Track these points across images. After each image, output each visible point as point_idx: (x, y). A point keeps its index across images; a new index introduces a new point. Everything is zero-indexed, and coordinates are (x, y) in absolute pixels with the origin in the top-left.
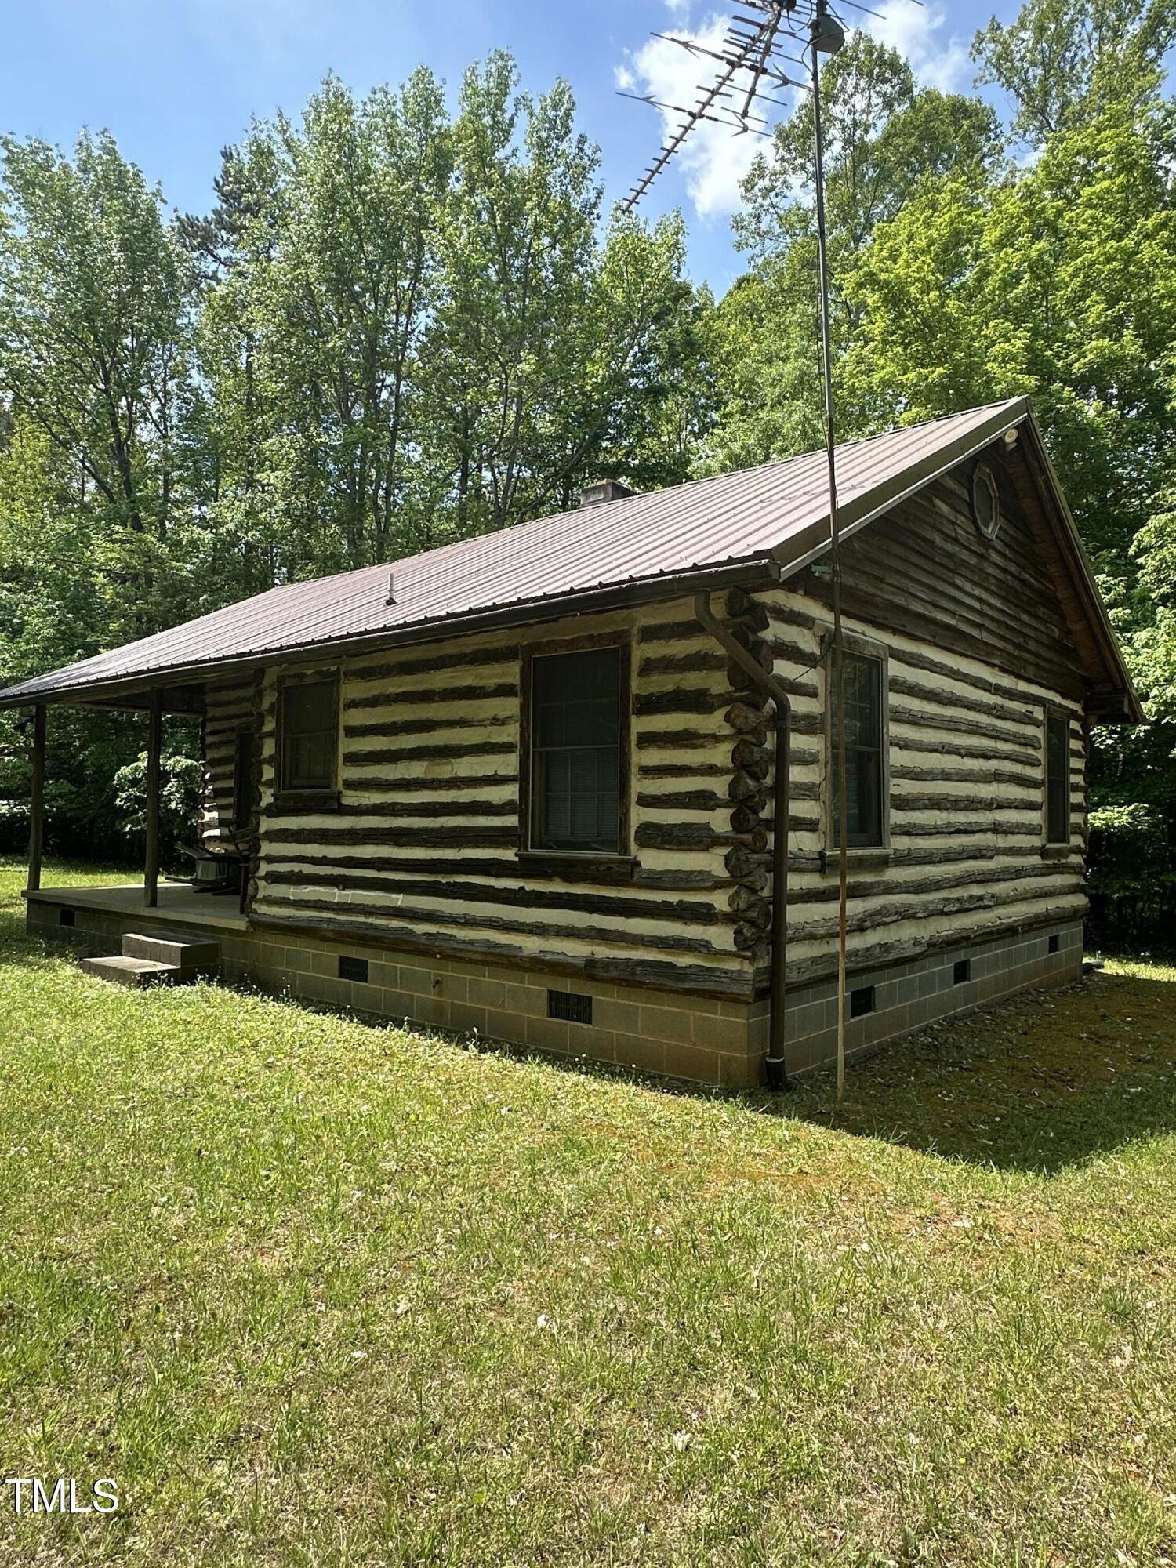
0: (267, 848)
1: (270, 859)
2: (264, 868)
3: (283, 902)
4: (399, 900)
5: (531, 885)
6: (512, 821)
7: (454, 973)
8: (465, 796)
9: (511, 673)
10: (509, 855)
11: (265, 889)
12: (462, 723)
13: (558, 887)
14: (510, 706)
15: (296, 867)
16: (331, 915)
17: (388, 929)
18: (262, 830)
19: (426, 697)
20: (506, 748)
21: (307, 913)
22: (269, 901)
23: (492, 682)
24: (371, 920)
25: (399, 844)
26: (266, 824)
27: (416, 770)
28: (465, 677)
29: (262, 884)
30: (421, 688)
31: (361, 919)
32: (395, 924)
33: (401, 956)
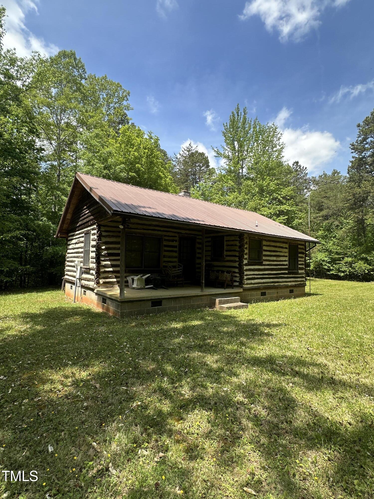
0: (246, 273)
1: (247, 275)
2: (245, 277)
3: (251, 284)
4: (272, 280)
5: (289, 276)
6: (287, 267)
7: (279, 290)
8: (281, 263)
9: (287, 246)
10: (287, 272)
11: (246, 282)
12: (281, 252)
13: (291, 276)
14: (287, 250)
15: (254, 276)
16: (261, 285)
17: (271, 285)
18: (245, 269)
19: (276, 247)
20: (286, 256)
21: (256, 285)
22: (247, 284)
23: (285, 246)
24: (268, 284)
25: (272, 271)
26: (245, 268)
27: (275, 258)
28: (282, 245)
29: (245, 281)
30: (276, 245)
31: (266, 284)
32: (272, 284)
33: (272, 290)
